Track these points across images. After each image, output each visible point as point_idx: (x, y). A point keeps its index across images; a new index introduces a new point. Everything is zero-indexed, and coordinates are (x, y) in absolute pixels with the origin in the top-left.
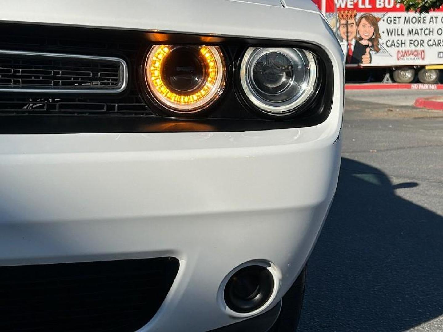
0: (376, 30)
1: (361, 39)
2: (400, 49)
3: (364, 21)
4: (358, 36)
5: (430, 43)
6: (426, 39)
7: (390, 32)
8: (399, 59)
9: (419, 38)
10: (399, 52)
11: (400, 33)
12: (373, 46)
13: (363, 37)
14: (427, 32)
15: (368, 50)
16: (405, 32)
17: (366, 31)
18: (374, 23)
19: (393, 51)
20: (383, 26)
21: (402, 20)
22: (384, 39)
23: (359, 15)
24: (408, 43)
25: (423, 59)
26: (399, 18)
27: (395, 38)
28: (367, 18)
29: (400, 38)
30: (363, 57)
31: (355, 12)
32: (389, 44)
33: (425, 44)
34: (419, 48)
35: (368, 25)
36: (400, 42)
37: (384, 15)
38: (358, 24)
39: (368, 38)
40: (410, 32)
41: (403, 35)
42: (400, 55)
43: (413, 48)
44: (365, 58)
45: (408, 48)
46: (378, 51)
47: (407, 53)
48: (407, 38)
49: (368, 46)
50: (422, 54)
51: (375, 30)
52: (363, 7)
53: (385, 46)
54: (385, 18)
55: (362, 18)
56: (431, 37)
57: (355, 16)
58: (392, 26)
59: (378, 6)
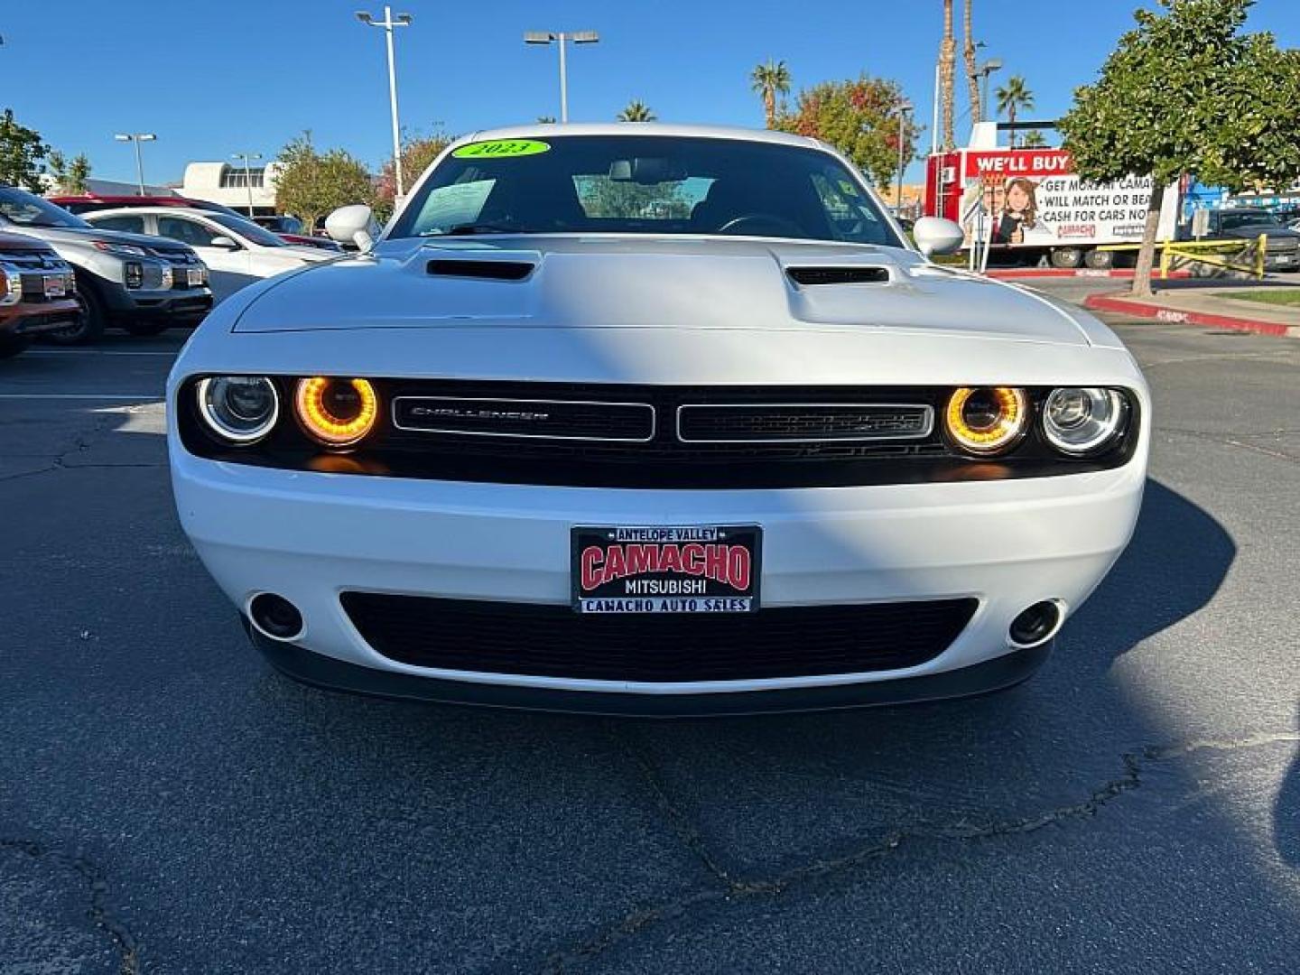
0: (1032, 199)
1: (1011, 211)
2: (1063, 223)
3: (1016, 187)
4: (1007, 207)
5: (1104, 215)
6: (1097, 209)
7: (1050, 202)
8: (1060, 236)
9: (1088, 209)
10: (1060, 228)
11: (1063, 203)
12: (1026, 220)
13: (1014, 208)
14: (1099, 201)
15: (1019, 225)
16: (1070, 201)
17: (1019, 200)
18: (1030, 189)
19: (1053, 226)
20: (1040, 194)
21: (1067, 185)
22: (1042, 209)
23: (1010, 180)
24: (1073, 216)
25: (1092, 236)
26: (1063, 182)
27: (1056, 209)
28: (1020, 183)
29: (1064, 209)
30: (1013, 234)
31: (1004, 176)
32: (1048, 217)
33: (1096, 217)
34: (1089, 223)
35: (1022, 193)
36: (1062, 215)
37: (1043, 180)
38: (1007, 193)
39: (1020, 209)
40: (1077, 201)
41: (1066, 205)
42: (1061, 232)
43: (1080, 222)
44: (1016, 236)
45: (1072, 222)
46: (1033, 226)
47: (1072, 229)
48: (1072, 209)
49: (1019, 220)
50: (1092, 230)
51: (1030, 199)
52: (1015, 169)
53: (1042, 220)
54: (1044, 184)
55: (1013, 183)
56: (1105, 208)
57: (1005, 181)
58: (1053, 194)
59: (1035, 167)
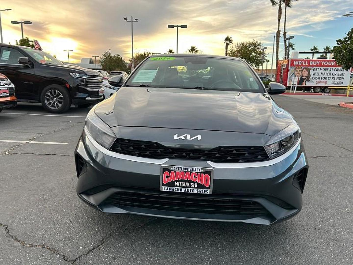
0: (309, 73)
1: (303, 76)
2: (317, 80)
3: (305, 70)
4: (302, 75)
5: (329, 78)
6: (328, 77)
7: (314, 74)
8: (316, 84)
9: (325, 76)
10: (317, 81)
11: (318, 74)
12: (307, 79)
13: (304, 76)
14: (328, 74)
15: (305, 80)
16: (320, 74)
17: (305, 73)
18: (309, 70)
19: (315, 81)
20: (312, 72)
21: (319, 70)
22: (312, 76)
23: (303, 67)
24: (320, 78)
25: (326, 84)
26: (318, 69)
27: (316, 76)
28: (306, 69)
29: (318, 76)
30: (303, 83)
31: (301, 66)
32: (313, 78)
33: (327, 79)
34: (325, 80)
35: (306, 71)
36: (318, 78)
37: (312, 68)
38: (302, 71)
39: (305, 76)
40: (322, 74)
41: (319, 75)
42: (317, 83)
43: (322, 80)
44: (304, 83)
45: (320, 80)
46: (309, 81)
47: (320, 82)
48: (321, 76)
49: (305, 79)
50: (326, 82)
51: (308, 73)
52: (305, 64)
53: (312, 79)
54: (313, 69)
55: (304, 69)
56: (330, 76)
57: (301, 68)
58: (315, 72)
59: (310, 64)
